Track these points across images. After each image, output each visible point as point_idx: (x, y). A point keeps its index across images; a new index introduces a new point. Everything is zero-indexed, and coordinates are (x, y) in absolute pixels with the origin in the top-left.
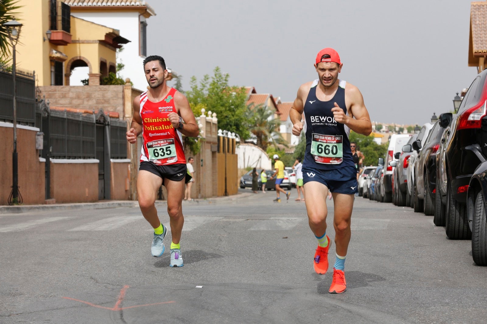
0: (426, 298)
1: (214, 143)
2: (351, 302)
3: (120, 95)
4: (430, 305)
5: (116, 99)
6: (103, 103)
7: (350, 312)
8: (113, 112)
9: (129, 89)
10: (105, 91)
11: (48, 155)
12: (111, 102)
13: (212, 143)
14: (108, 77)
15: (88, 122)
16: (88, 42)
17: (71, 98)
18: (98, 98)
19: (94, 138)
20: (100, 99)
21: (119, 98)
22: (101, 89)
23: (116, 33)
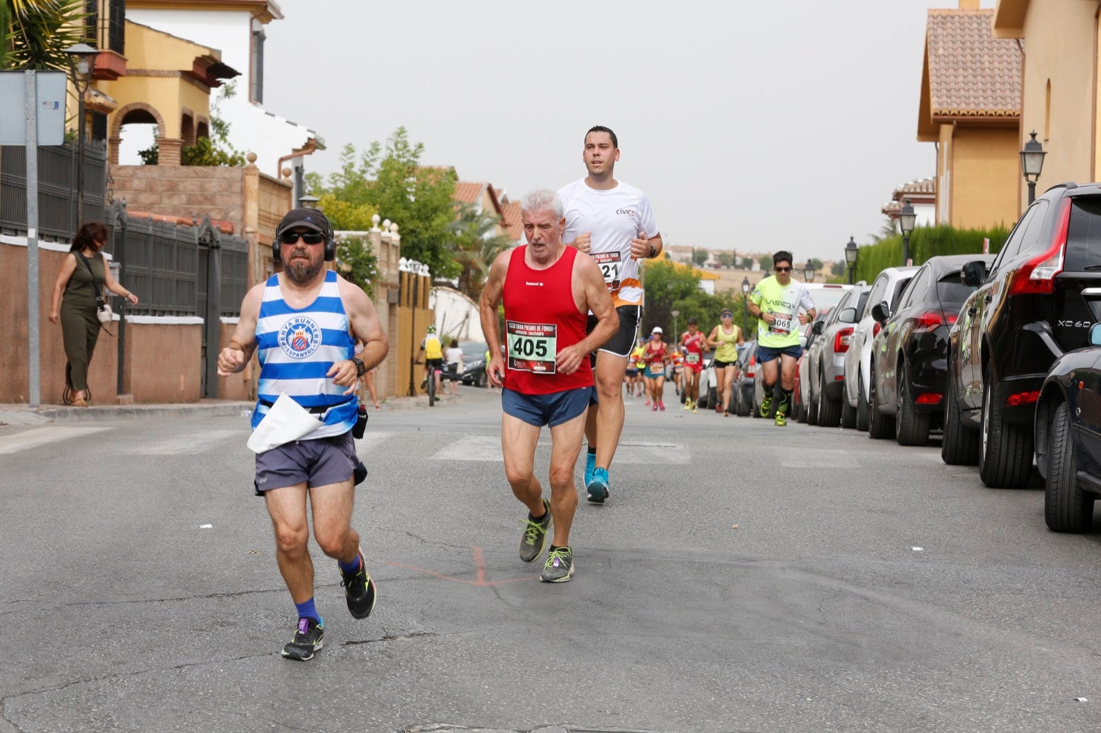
0: (983, 581)
1: (393, 286)
2: (862, 584)
3: (237, 188)
4: (993, 592)
5: (227, 196)
6: (200, 203)
7: (866, 599)
8: (222, 221)
9: (255, 175)
10: (205, 178)
11: (121, 307)
12: (218, 200)
13: (389, 287)
14: (194, 146)
15: (186, 243)
16: (159, 74)
17: (136, 190)
18: (193, 193)
19: (194, 274)
20: (196, 195)
21: (234, 193)
22: (196, 173)
23: (216, 56)
